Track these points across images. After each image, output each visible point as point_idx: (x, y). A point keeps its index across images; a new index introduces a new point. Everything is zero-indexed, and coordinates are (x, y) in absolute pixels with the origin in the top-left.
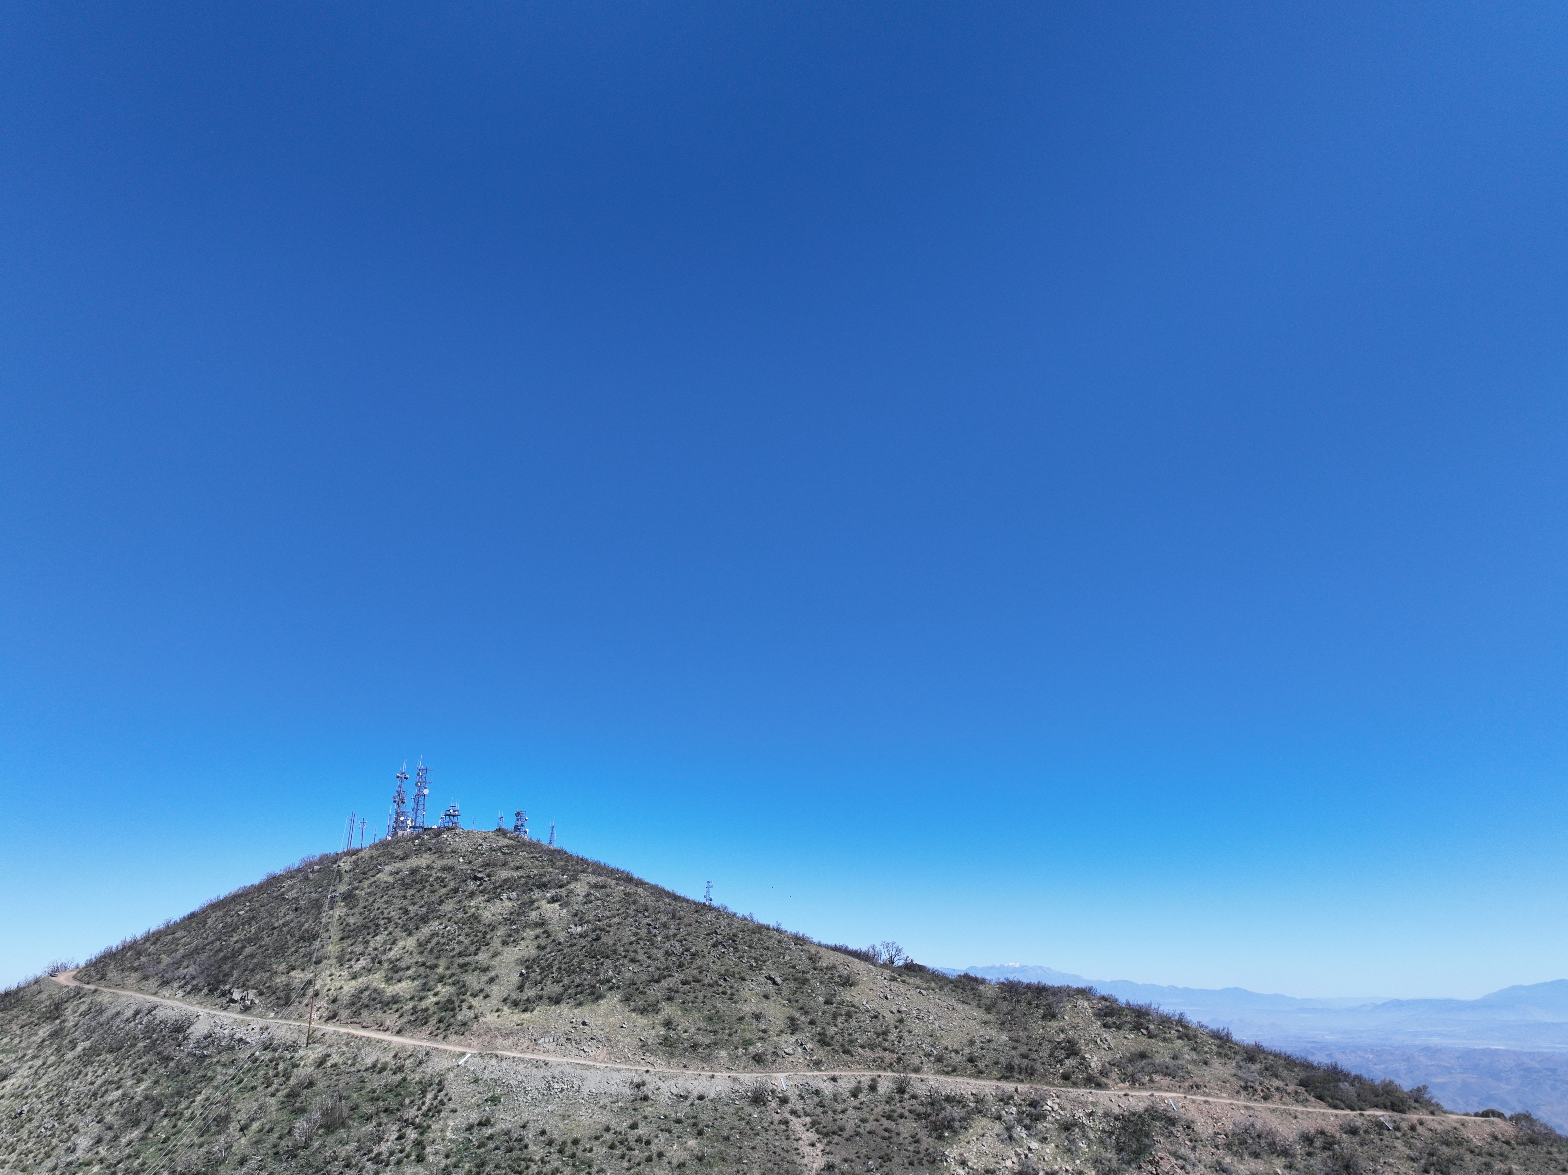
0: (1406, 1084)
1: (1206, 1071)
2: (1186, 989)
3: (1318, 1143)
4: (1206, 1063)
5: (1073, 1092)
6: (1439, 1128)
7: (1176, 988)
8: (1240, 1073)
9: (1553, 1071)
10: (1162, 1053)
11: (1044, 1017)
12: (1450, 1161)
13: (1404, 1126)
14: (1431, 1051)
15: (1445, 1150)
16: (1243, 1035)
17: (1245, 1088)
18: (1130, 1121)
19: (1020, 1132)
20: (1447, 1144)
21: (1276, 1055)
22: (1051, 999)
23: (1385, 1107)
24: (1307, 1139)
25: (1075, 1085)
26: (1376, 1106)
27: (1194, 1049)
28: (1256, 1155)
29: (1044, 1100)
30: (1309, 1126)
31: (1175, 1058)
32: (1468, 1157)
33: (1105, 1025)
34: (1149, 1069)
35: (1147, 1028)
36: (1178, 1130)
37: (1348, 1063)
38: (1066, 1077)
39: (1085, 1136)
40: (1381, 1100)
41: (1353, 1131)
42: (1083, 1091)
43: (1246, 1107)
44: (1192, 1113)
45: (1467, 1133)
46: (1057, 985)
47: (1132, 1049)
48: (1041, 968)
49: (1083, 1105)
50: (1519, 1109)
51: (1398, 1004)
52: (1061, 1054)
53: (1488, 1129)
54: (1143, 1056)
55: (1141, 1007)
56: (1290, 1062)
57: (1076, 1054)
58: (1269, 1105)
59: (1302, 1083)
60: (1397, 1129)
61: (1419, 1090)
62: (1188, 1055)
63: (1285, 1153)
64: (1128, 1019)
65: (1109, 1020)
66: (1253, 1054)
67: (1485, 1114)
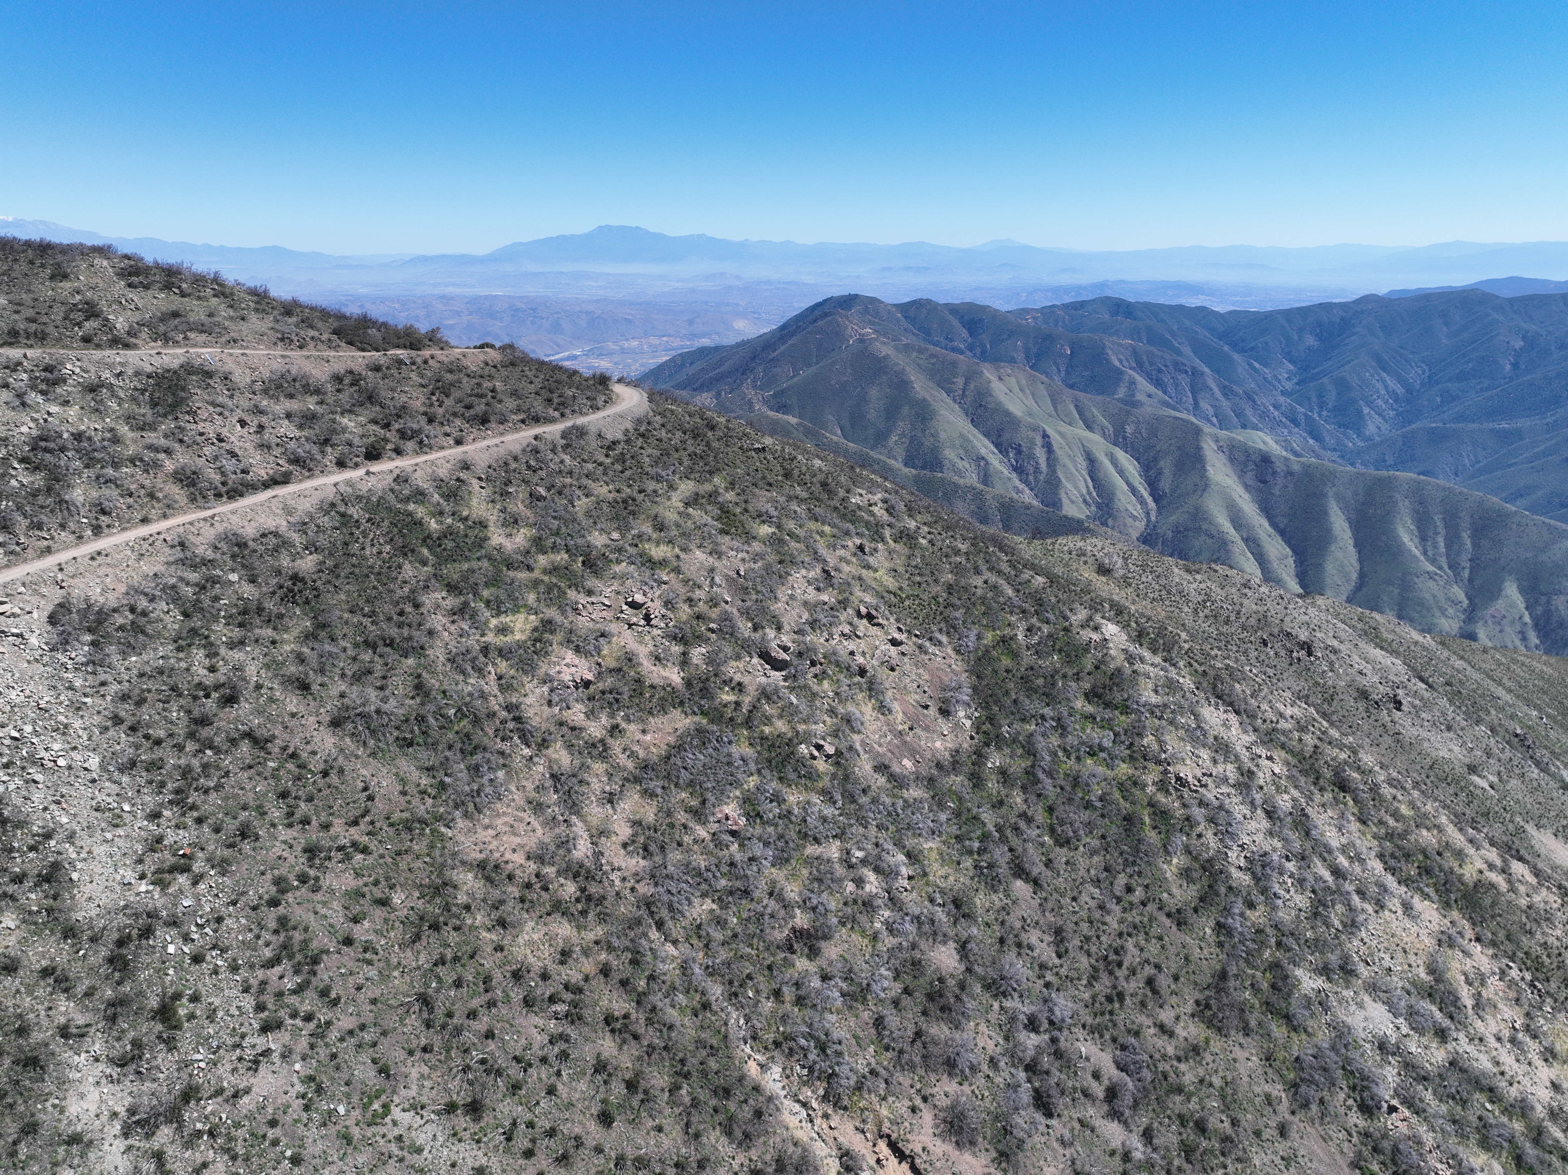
0: (423, 327)
1: (244, 327)
2: (222, 248)
3: (347, 381)
4: (243, 319)
5: (97, 354)
6: (446, 360)
7: (211, 246)
8: (277, 327)
9: (534, 310)
10: (196, 311)
11: (52, 278)
12: (452, 384)
13: (419, 360)
14: (445, 299)
15: (449, 377)
16: (281, 292)
17: (282, 340)
18: (164, 377)
19: (34, 397)
20: (451, 371)
21: (312, 309)
22: (60, 258)
23: (405, 347)
24: (338, 379)
25: (98, 346)
26: (398, 347)
27: (231, 307)
28: (291, 396)
29: (62, 364)
30: (339, 367)
31: (210, 315)
32: (465, 380)
33: (130, 285)
34: (184, 327)
35: (179, 288)
36: (213, 382)
37: (376, 312)
38: (86, 340)
39: (114, 395)
40: (402, 341)
41: (377, 368)
42: (108, 352)
43: (283, 356)
44: (230, 365)
45: (465, 362)
46: (66, 241)
47: (164, 309)
48: (43, 222)
49: (110, 366)
50: (507, 341)
51: (423, 260)
52: (79, 316)
53: (482, 357)
54: (175, 315)
55: (171, 266)
56: (324, 314)
57: (97, 316)
58: (305, 353)
59: (335, 332)
60: (413, 363)
61: (433, 331)
62: (224, 312)
63: (317, 392)
64: (157, 278)
65: (135, 279)
66: (289, 309)
67: (482, 347)
